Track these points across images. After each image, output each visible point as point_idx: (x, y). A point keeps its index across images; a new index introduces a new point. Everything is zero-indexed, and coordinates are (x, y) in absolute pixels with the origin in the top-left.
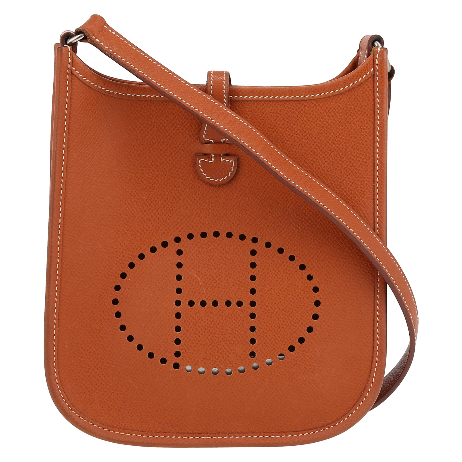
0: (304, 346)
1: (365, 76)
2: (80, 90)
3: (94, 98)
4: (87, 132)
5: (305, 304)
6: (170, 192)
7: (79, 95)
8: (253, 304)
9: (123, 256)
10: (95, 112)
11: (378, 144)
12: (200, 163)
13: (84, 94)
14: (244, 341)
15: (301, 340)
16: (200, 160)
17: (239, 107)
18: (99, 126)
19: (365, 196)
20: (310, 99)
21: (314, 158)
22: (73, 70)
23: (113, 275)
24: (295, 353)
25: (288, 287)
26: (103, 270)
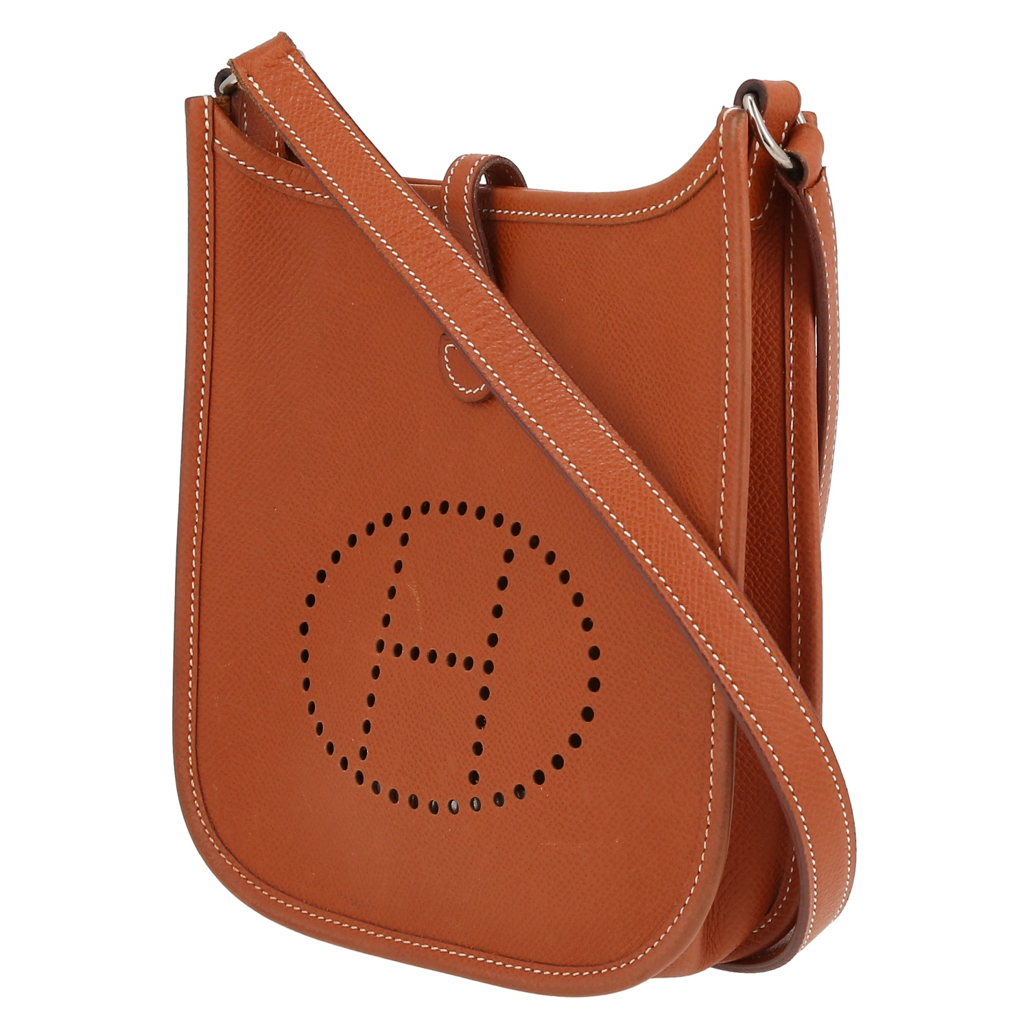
0: (562, 776)
1: (702, 173)
2: (235, 186)
3: (269, 203)
4: (257, 272)
5: (572, 682)
6: (406, 410)
7: (232, 196)
8: (489, 667)
9: (324, 536)
10: (275, 232)
11: (727, 333)
12: (447, 352)
13: (243, 193)
14: (464, 744)
15: (558, 762)
16: (447, 346)
17: (512, 235)
18: (285, 262)
19: (701, 451)
20: (617, 222)
21: (627, 356)
22: (215, 145)
23: (305, 574)
24: (544, 789)
25: (548, 640)
26: (286, 560)
